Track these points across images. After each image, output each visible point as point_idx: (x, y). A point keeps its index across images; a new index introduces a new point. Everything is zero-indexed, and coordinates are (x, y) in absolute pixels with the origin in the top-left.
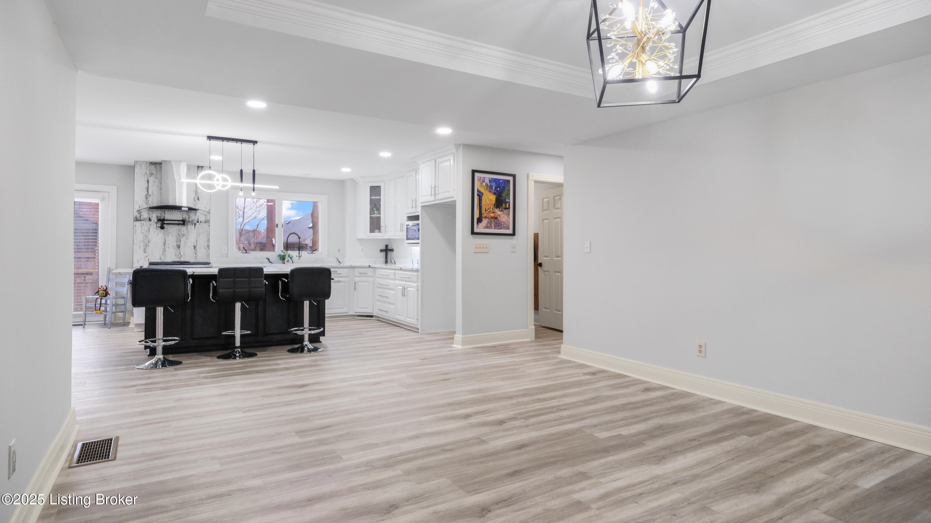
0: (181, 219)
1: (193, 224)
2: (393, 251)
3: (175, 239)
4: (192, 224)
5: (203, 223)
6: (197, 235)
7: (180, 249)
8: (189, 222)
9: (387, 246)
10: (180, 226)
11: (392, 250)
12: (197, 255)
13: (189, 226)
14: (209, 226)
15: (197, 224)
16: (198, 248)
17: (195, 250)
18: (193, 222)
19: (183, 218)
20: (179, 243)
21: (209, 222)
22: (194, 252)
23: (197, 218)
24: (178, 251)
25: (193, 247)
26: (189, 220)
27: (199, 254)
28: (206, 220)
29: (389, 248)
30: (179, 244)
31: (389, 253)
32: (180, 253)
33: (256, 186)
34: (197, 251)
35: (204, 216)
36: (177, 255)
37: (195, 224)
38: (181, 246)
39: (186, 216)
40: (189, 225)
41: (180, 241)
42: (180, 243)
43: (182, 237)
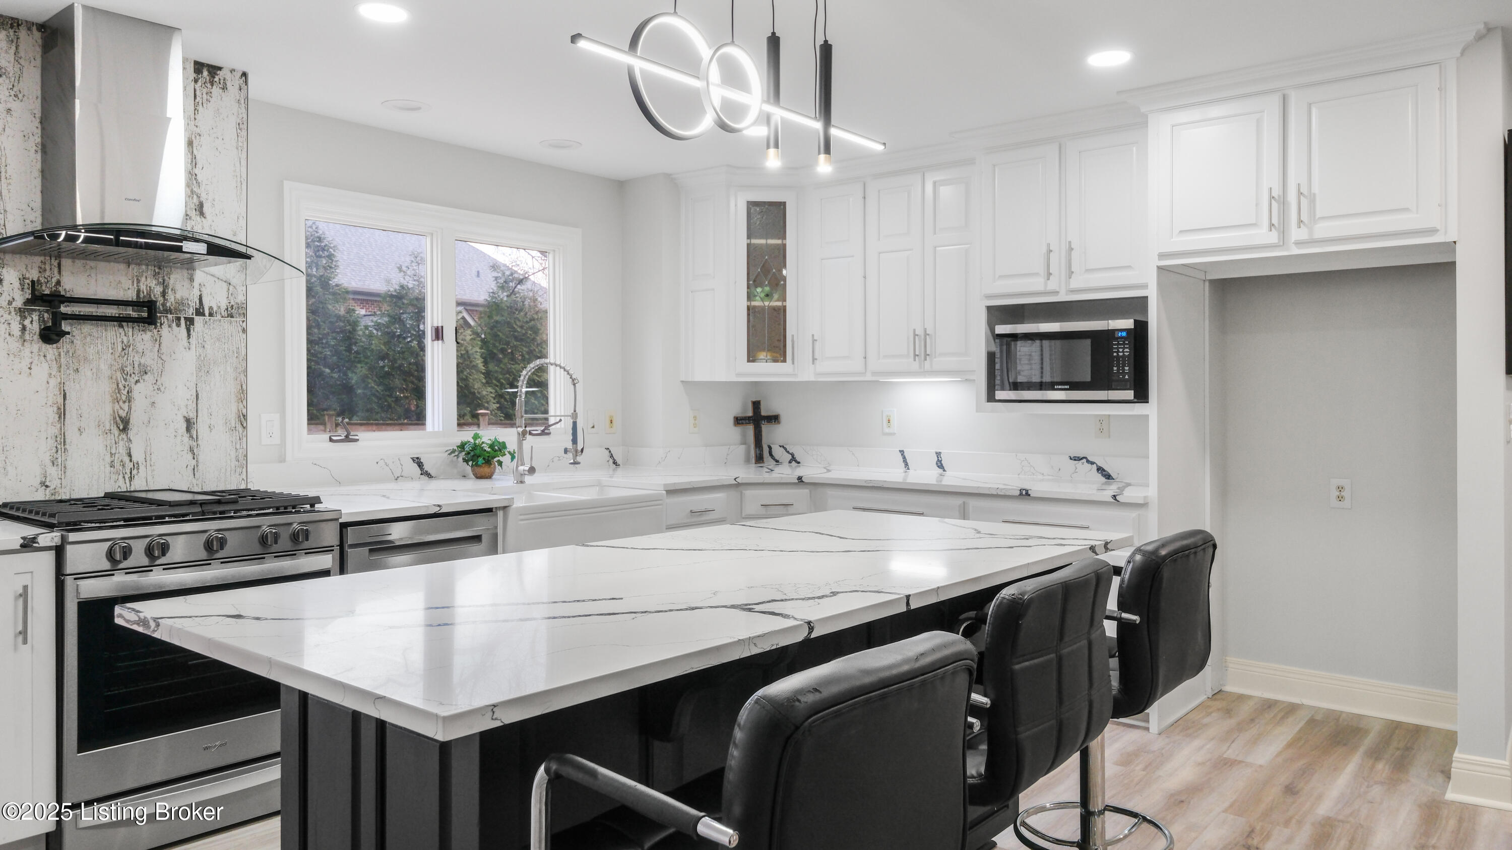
0: (131, 295)
1: (183, 321)
2: (779, 423)
3: (105, 388)
4: (179, 319)
5: (219, 317)
6: (199, 369)
7: (131, 434)
8: (168, 311)
9: (756, 405)
10: (128, 329)
11: (774, 419)
12: (201, 458)
13: (165, 330)
14: (244, 331)
15: (198, 320)
16: (202, 427)
17: (191, 437)
18: (180, 311)
19: (138, 291)
20: (126, 406)
21: (245, 315)
22: (187, 448)
23: (196, 293)
24: (121, 443)
25: (184, 425)
26: (164, 305)
27: (205, 454)
28: (232, 303)
29: (763, 413)
30: (123, 414)
31: (765, 428)
32: (130, 455)
33: (833, 131)
34: (199, 442)
35: (225, 285)
36: (117, 464)
37: (190, 321)
38: (131, 421)
39: (152, 283)
40: (165, 327)
41: (129, 400)
42: (130, 408)
43: (137, 382)
